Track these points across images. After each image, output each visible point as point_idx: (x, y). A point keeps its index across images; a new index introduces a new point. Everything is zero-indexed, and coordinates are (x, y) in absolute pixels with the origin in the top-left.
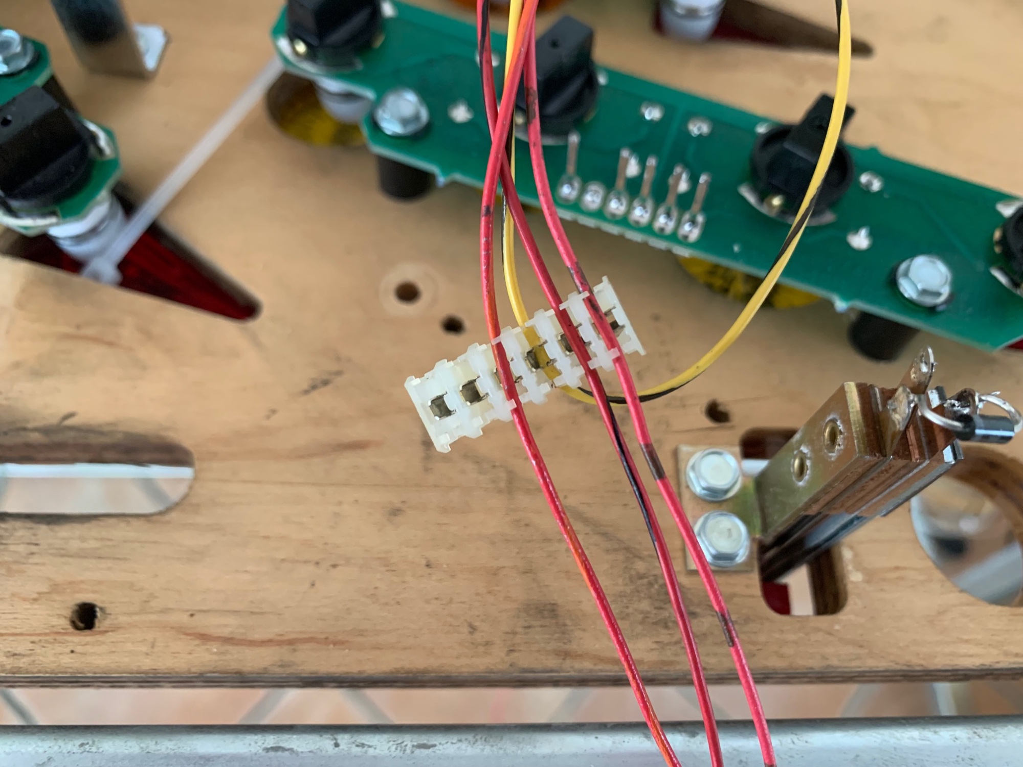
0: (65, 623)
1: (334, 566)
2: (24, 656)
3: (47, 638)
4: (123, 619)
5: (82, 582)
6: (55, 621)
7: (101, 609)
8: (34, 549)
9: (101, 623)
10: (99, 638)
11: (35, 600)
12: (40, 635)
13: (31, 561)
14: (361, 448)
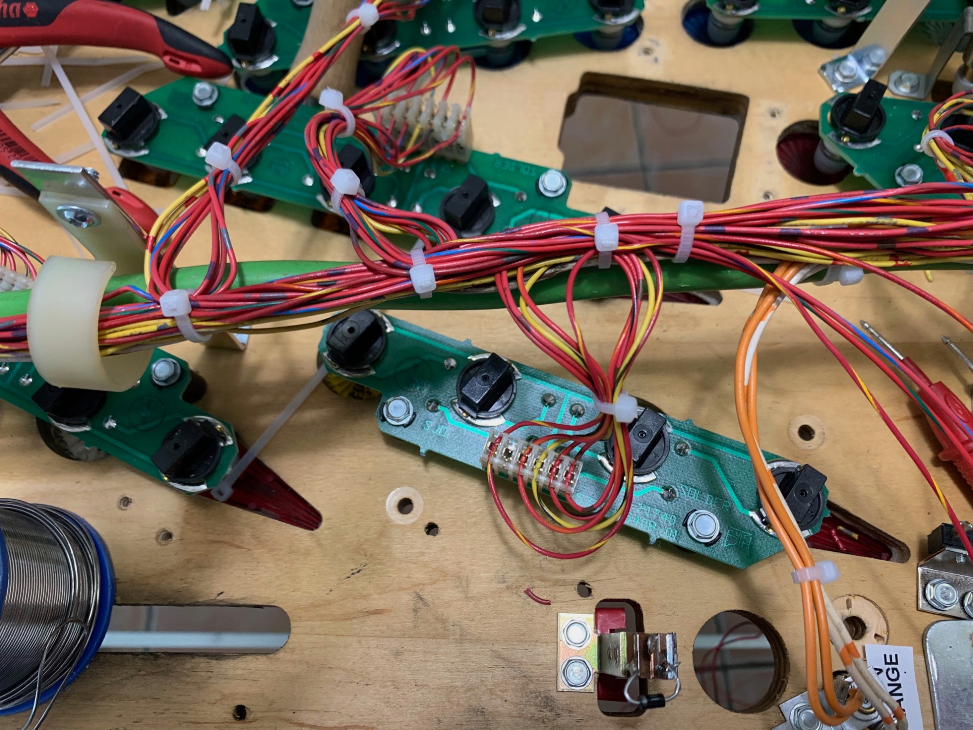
0: (230, 717)
1: (367, 685)
3: (222, 725)
4: (259, 715)
5: (237, 693)
6: (225, 716)
7: (248, 709)
8: (210, 674)
9: (249, 717)
10: (250, 725)
11: (214, 703)
12: (218, 723)
13: (209, 681)
14: (379, 614)
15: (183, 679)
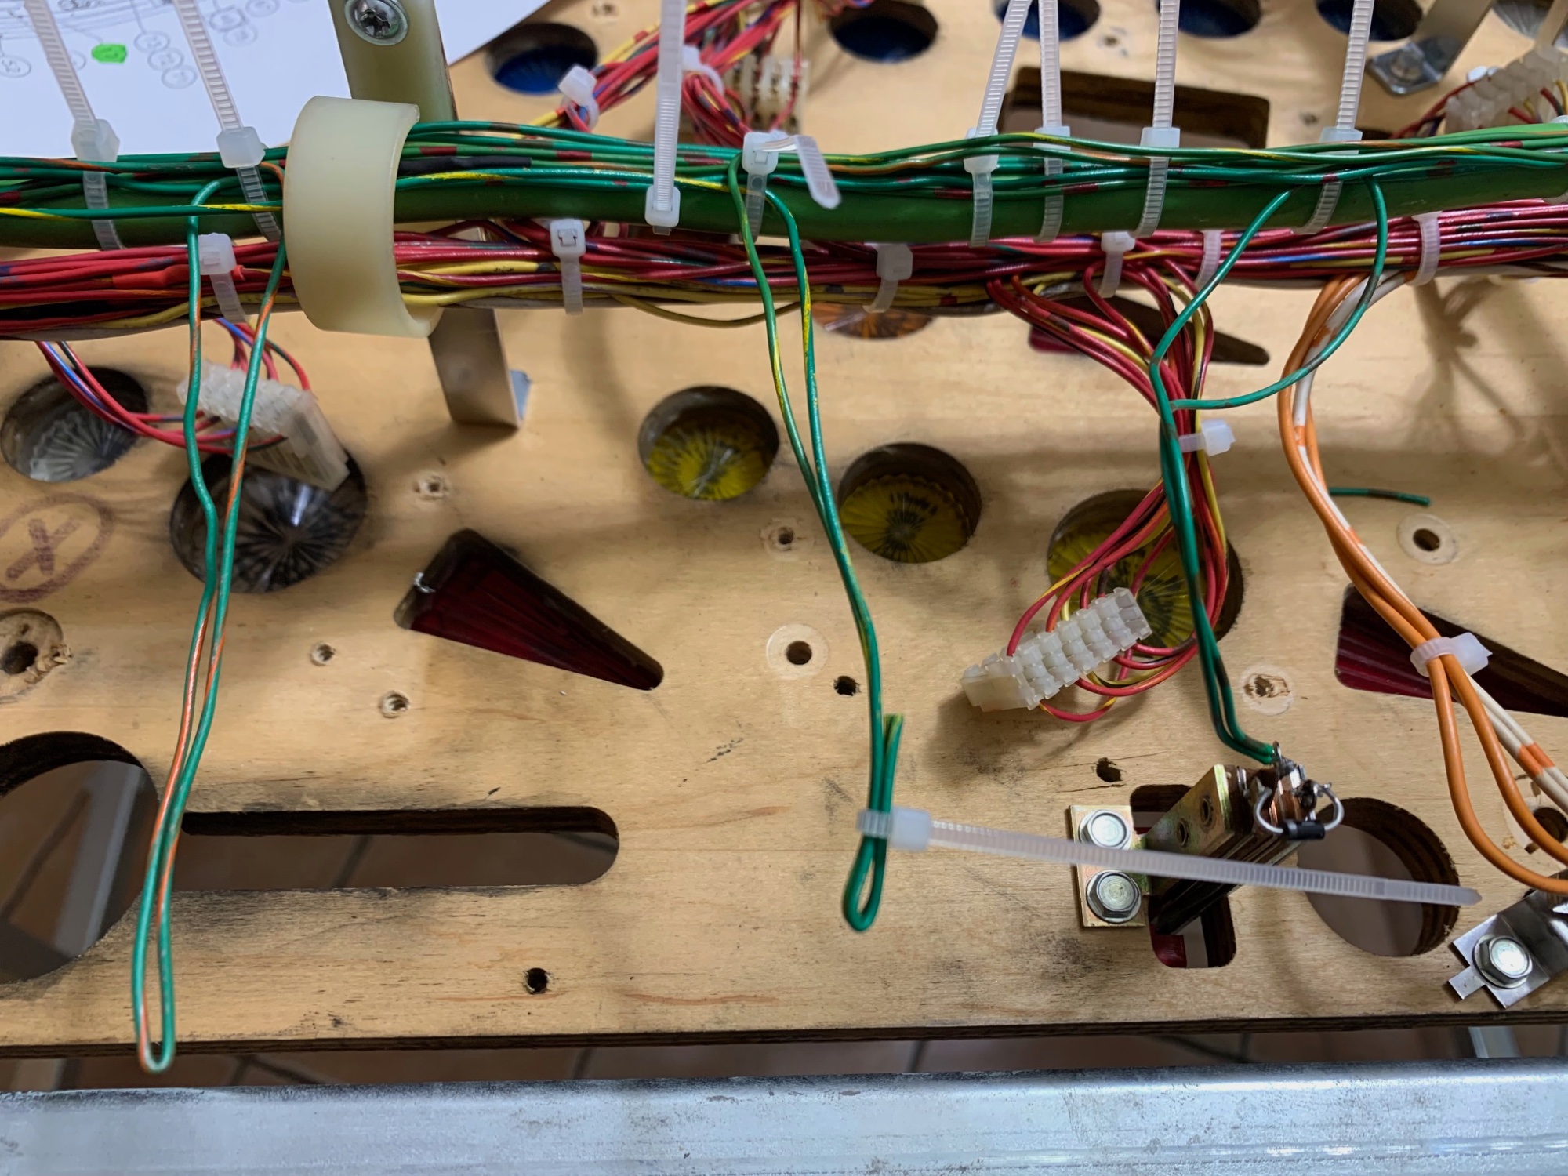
0: (520, 988)
1: (756, 929)
2: (487, 1018)
3: (506, 1002)
4: (570, 983)
5: (530, 950)
6: (509, 986)
7: (549, 974)
8: (481, 919)
9: (552, 987)
10: (553, 1001)
11: (489, 967)
12: (498, 999)
13: (478, 931)
14: (769, 814)
15: (432, 928)
